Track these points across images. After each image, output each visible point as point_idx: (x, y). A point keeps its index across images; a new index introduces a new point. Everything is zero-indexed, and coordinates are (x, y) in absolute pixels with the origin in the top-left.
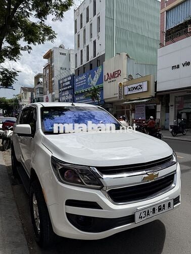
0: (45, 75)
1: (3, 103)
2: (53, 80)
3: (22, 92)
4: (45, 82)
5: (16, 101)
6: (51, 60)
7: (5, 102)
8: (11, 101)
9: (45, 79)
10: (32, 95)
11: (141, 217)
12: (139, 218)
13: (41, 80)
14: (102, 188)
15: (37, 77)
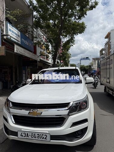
0: (106, 49)
1: (83, 68)
2: (110, 51)
3: (93, 61)
4: (106, 53)
5: (90, 66)
6: (109, 39)
7: (84, 67)
8: (87, 66)
9: (106, 51)
10: (98, 62)
11: (22, 136)
12: (21, 136)
13: (104, 52)
14: (10, 112)
15: (101, 51)
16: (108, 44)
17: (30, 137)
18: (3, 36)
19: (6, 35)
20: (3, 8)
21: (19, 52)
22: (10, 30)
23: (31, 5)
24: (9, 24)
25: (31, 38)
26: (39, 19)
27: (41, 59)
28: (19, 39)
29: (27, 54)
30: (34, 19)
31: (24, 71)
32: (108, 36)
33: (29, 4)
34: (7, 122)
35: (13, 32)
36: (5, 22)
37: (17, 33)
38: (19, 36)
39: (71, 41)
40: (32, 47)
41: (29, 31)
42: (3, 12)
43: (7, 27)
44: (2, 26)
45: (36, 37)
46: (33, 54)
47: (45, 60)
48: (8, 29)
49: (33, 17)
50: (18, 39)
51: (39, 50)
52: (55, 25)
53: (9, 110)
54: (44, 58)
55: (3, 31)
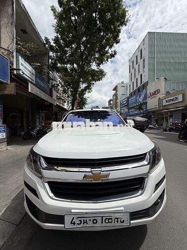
0: (114, 99)
6: (116, 91)
11: (74, 223)
12: (71, 223)
13: (112, 102)
14: (41, 177)
15: (109, 101)
16: (116, 95)
17: (90, 224)
18: (12, 70)
19: (16, 70)
20: (13, 35)
21: (33, 92)
22: (22, 65)
23: (47, 44)
24: (20, 57)
25: (46, 79)
26: (56, 60)
27: (57, 103)
28: (34, 78)
29: (43, 96)
30: (50, 60)
31: (38, 116)
32: (115, 89)
33: (45, 42)
34: (37, 196)
35: (25, 67)
36: (15, 53)
37: (30, 70)
38: (33, 74)
39: (88, 88)
40: (48, 90)
41: (45, 72)
42: (13, 40)
43: (17, 60)
44: (11, 58)
45: (52, 79)
46: (50, 97)
47: (61, 105)
48: (19, 63)
49: (50, 57)
50: (32, 78)
51: (55, 93)
52: (73, 69)
53: (40, 173)
54: (60, 103)
55: (13, 64)
